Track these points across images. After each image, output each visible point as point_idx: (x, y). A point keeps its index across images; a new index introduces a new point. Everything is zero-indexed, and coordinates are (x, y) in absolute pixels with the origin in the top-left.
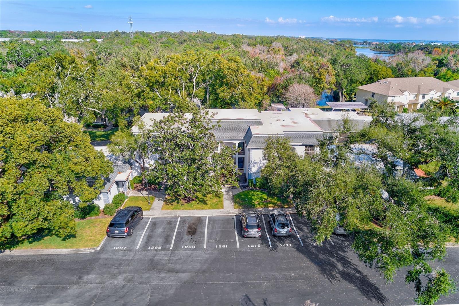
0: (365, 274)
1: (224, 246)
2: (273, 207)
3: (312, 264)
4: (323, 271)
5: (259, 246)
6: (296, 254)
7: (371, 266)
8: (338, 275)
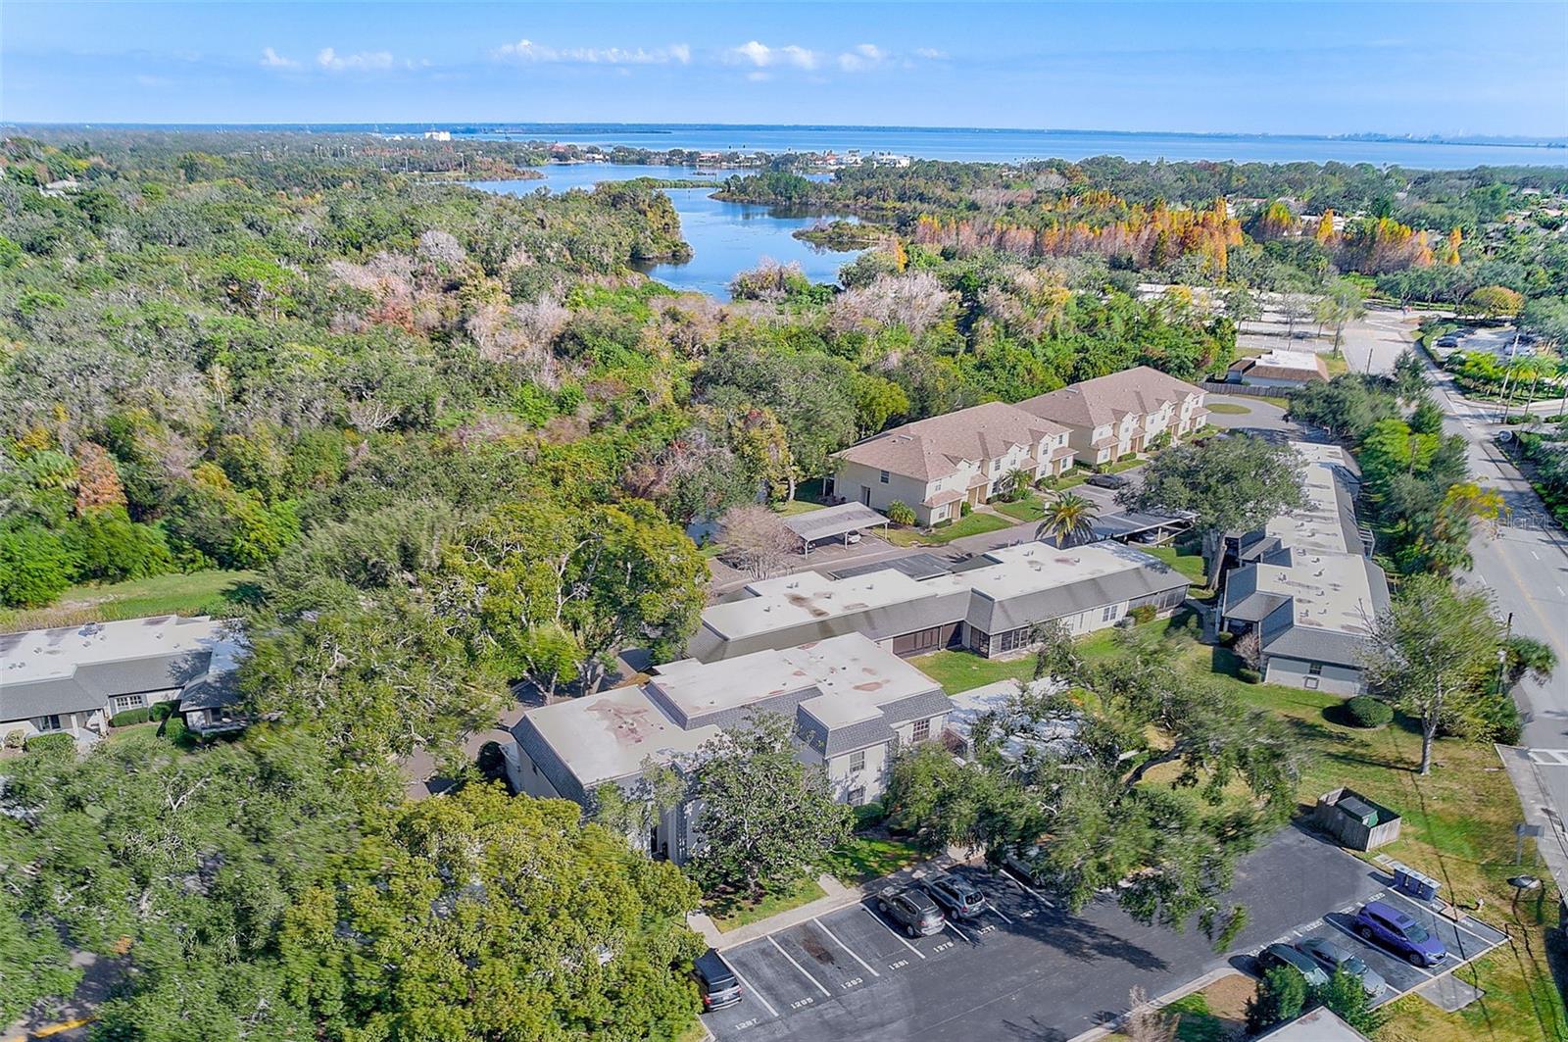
0: (1123, 938)
1: (902, 963)
2: (909, 865)
3: (1049, 947)
4: (1069, 951)
5: (950, 944)
6: (1013, 938)
7: (1150, 925)
8: (1093, 952)
